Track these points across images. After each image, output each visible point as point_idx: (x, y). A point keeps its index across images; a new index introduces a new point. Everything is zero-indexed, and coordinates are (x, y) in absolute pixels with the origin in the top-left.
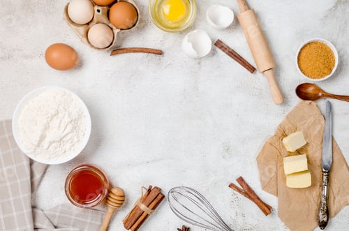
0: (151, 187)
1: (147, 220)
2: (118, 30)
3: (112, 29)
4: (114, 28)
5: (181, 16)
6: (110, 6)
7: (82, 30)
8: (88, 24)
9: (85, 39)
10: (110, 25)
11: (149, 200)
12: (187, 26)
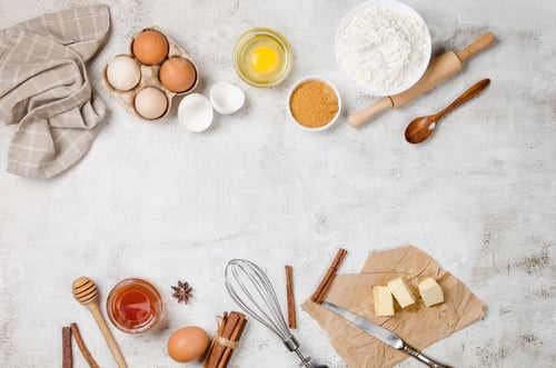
0: (226, 313)
1: (233, 357)
2: (174, 94)
3: (164, 93)
4: (167, 91)
5: (272, 68)
6: (161, 65)
7: (127, 97)
8: (133, 89)
9: (132, 109)
10: (162, 88)
11: (228, 332)
12: (283, 79)
